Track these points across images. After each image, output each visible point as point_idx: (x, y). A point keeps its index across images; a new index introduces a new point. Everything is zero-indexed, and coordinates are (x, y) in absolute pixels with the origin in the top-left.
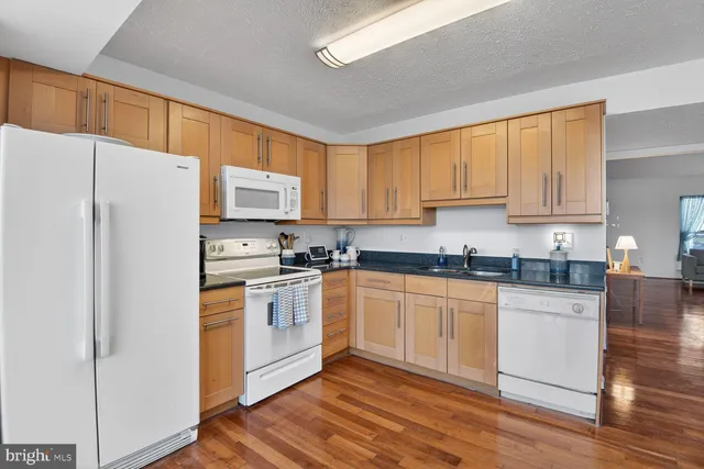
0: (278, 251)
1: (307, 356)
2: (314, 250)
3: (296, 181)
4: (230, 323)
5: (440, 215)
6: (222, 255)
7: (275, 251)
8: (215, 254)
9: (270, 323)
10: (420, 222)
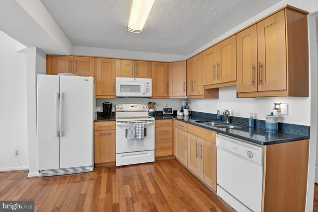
0: (147, 109)
1: (147, 154)
2: (166, 110)
3: (150, 80)
4: (110, 134)
5: (221, 93)
6: (122, 110)
7: (146, 109)
8: (119, 109)
9: (126, 137)
10: (203, 97)
